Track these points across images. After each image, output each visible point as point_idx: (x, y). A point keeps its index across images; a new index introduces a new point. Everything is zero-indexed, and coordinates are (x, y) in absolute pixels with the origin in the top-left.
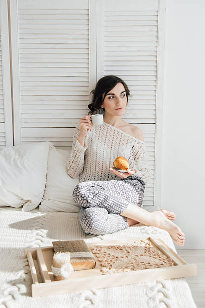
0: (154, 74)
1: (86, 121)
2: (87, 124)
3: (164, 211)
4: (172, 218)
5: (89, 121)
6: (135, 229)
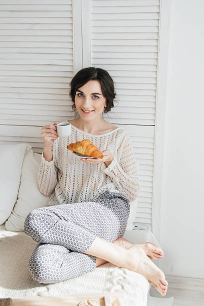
0: (154, 62)
1: (49, 131)
2: (50, 135)
3: (150, 246)
4: (159, 256)
5: (52, 131)
6: (104, 270)
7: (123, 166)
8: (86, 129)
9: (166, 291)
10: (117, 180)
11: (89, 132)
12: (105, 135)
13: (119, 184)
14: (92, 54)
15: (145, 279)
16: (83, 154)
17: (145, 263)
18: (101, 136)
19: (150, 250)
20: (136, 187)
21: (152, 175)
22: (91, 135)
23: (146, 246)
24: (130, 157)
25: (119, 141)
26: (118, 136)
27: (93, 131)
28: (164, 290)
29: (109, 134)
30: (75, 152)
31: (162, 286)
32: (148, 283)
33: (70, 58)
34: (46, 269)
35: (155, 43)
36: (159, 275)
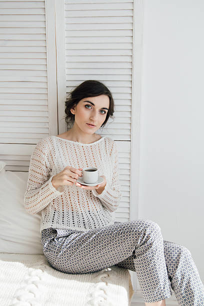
14: (66, 70)
21: (129, 190)
33: (44, 74)
35: (129, 59)
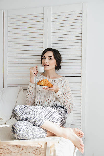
1: (33, 69)
4: (81, 135)
7: (65, 94)
8: (47, 77)
9: (83, 150)
10: (61, 100)
11: (49, 78)
12: (57, 79)
13: (63, 103)
14: (52, 44)
15: (73, 143)
16: (43, 85)
17: (72, 135)
18: (54, 80)
19: (76, 131)
20: (72, 106)
21: (80, 102)
22: (50, 79)
23: (75, 130)
24: (69, 90)
25: (63, 82)
26: (63, 80)
27: (51, 77)
28: (83, 149)
29: (59, 79)
30: (40, 85)
31: (81, 147)
32: (74, 146)
34: (19, 129)
36: (80, 141)
